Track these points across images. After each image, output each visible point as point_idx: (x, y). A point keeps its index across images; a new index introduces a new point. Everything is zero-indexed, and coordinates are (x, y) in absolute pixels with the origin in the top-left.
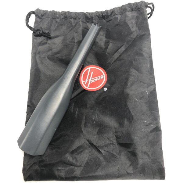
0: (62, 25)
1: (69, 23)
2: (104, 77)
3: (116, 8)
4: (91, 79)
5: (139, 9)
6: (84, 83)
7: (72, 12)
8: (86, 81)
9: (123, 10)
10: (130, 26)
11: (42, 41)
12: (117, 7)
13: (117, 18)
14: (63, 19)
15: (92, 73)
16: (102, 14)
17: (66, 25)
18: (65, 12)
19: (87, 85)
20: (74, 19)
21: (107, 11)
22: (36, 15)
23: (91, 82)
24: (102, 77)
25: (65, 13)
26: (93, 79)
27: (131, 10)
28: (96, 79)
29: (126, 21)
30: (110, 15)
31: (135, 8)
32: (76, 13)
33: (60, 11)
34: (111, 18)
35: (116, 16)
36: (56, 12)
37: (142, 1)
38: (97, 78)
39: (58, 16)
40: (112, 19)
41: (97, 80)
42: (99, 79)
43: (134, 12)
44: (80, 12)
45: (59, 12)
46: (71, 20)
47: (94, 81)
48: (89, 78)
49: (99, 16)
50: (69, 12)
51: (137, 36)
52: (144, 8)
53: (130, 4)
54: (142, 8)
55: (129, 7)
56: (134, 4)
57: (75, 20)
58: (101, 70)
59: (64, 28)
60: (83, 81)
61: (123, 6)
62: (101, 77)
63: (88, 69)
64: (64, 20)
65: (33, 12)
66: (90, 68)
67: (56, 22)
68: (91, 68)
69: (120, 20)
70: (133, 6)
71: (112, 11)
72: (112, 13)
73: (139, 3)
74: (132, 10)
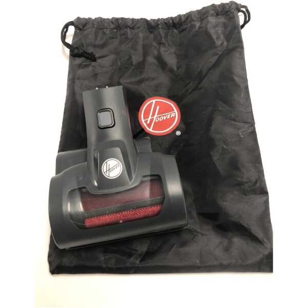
0: (113, 38)
1: (123, 35)
2: (175, 115)
3: (194, 12)
4: (156, 116)
5: (227, 12)
6: (146, 122)
7: (127, 19)
8: (149, 119)
9: (203, 13)
10: (214, 37)
11: (83, 62)
12: (194, 9)
13: (194, 26)
14: (114, 28)
15: (158, 107)
16: (173, 20)
17: (119, 37)
18: (118, 18)
19: (149, 126)
20: (130, 28)
21: (180, 16)
22: (76, 27)
23: (156, 121)
24: (173, 115)
25: (117, 20)
26: (160, 117)
27: (215, 14)
28: (163, 116)
29: (208, 29)
30: (185, 22)
31: (222, 12)
32: (133, 19)
33: (110, 18)
34: (186, 26)
35: (193, 23)
36: (104, 19)
37: (231, 2)
38: (165, 115)
39: (106, 25)
40: (187, 28)
41: (165, 118)
42: (168, 117)
43: (220, 17)
44: (140, 18)
45: (108, 19)
46: (125, 29)
47: (160, 120)
48: (153, 115)
49: (168, 24)
50: (122, 19)
51: (224, 51)
52: (235, 12)
53: (213, 6)
54: (232, 11)
55: (213, 10)
56: (219, 6)
57: (132, 30)
58: (172, 104)
59: (116, 42)
60: (144, 119)
61: (203, 8)
62: (171, 114)
63: (152, 102)
64: (115, 30)
65: (71, 23)
66: (154, 101)
67: (104, 33)
68: (156, 101)
69: (200, 28)
70: (218, 8)
71: (187, 16)
72: (187, 18)
73: (227, 4)
74: (217, 15)
